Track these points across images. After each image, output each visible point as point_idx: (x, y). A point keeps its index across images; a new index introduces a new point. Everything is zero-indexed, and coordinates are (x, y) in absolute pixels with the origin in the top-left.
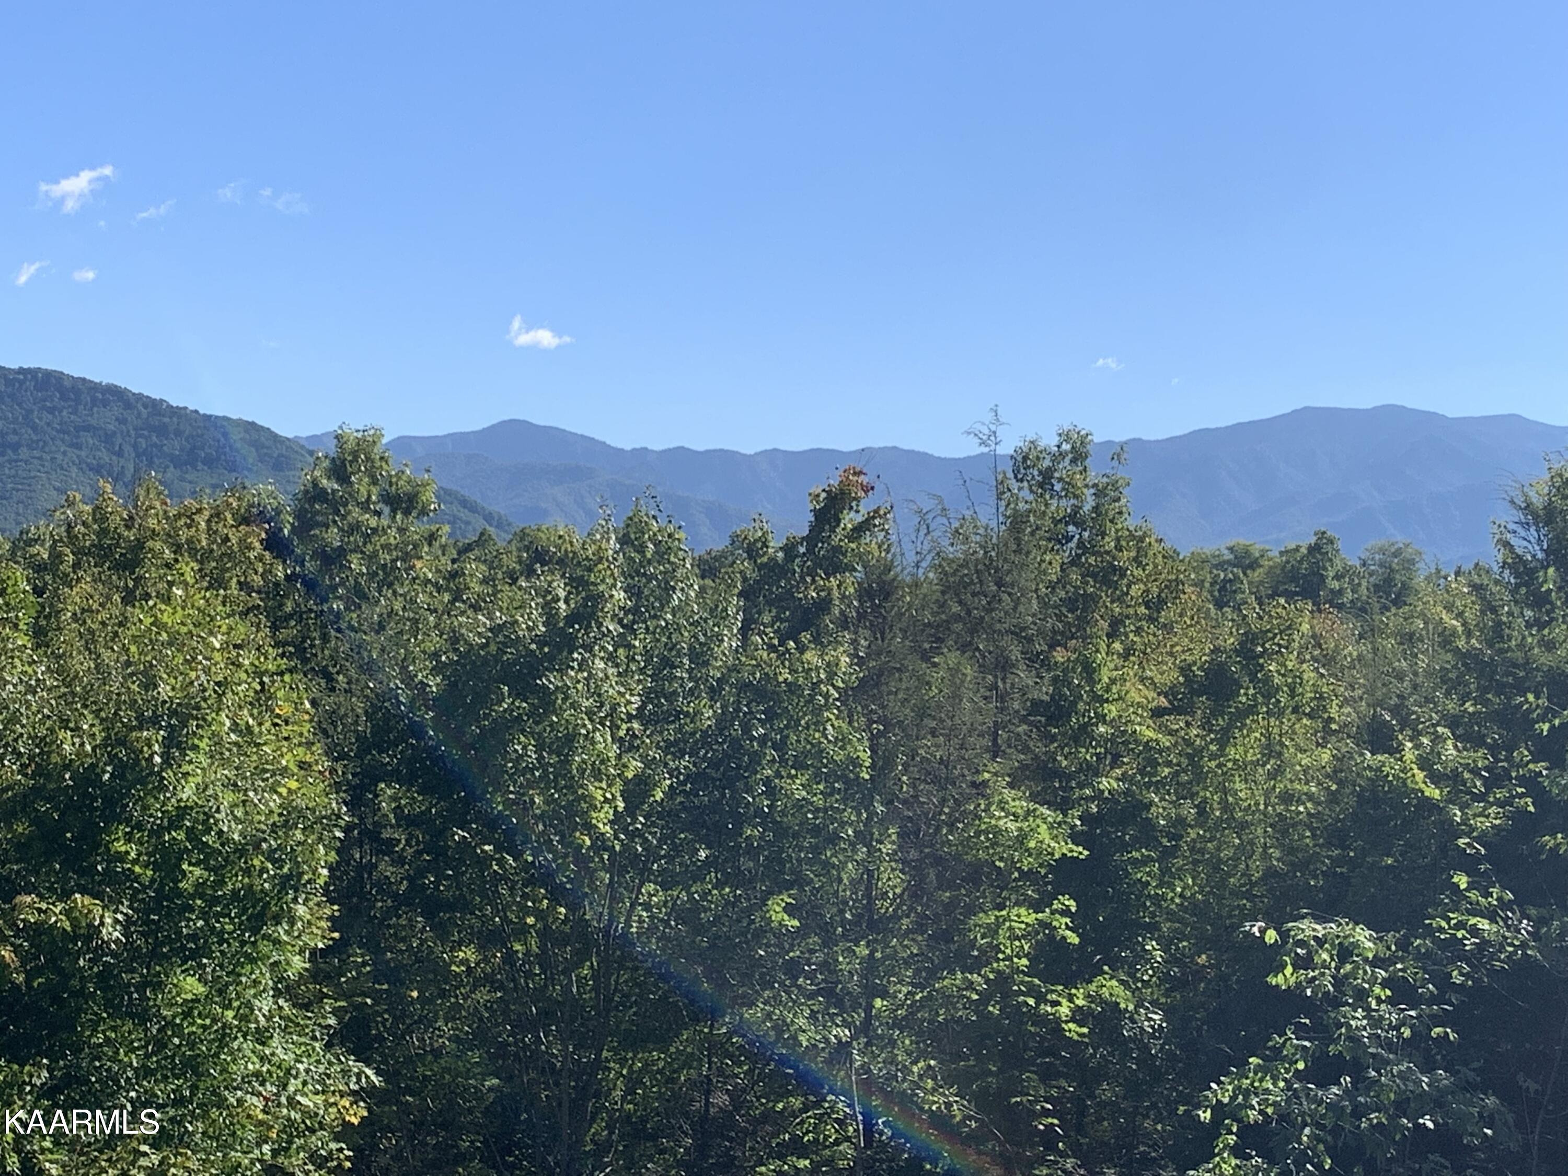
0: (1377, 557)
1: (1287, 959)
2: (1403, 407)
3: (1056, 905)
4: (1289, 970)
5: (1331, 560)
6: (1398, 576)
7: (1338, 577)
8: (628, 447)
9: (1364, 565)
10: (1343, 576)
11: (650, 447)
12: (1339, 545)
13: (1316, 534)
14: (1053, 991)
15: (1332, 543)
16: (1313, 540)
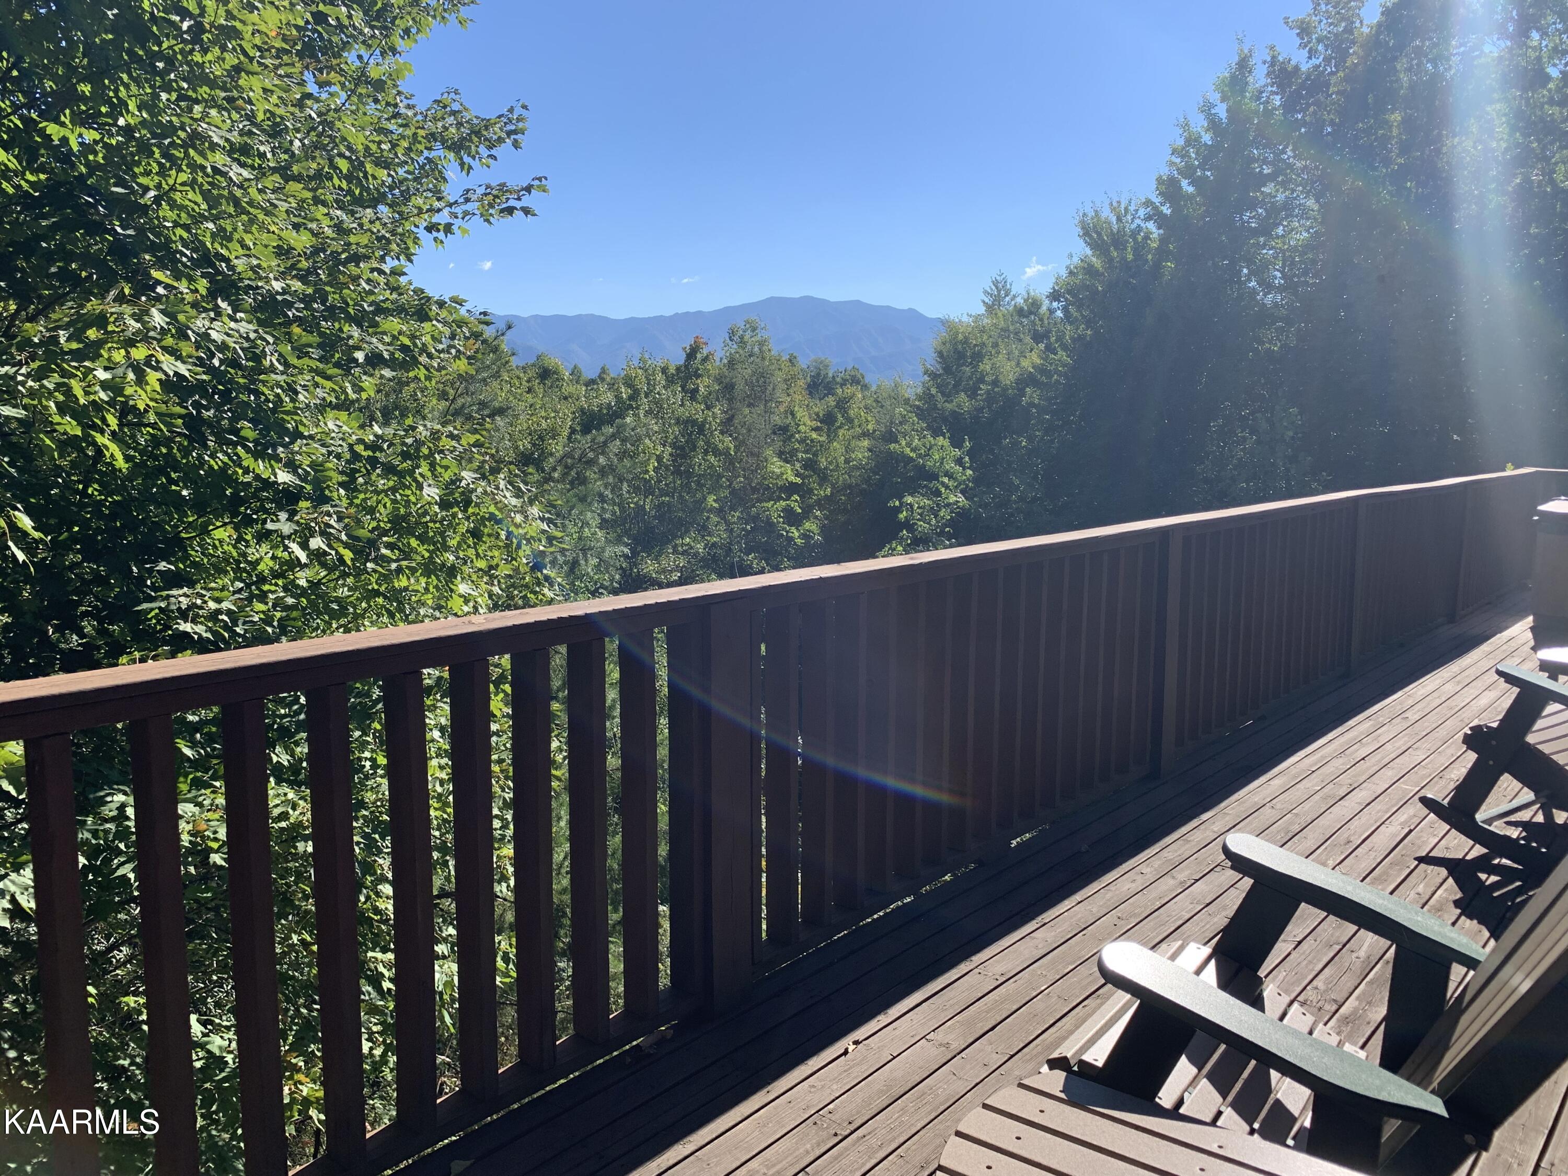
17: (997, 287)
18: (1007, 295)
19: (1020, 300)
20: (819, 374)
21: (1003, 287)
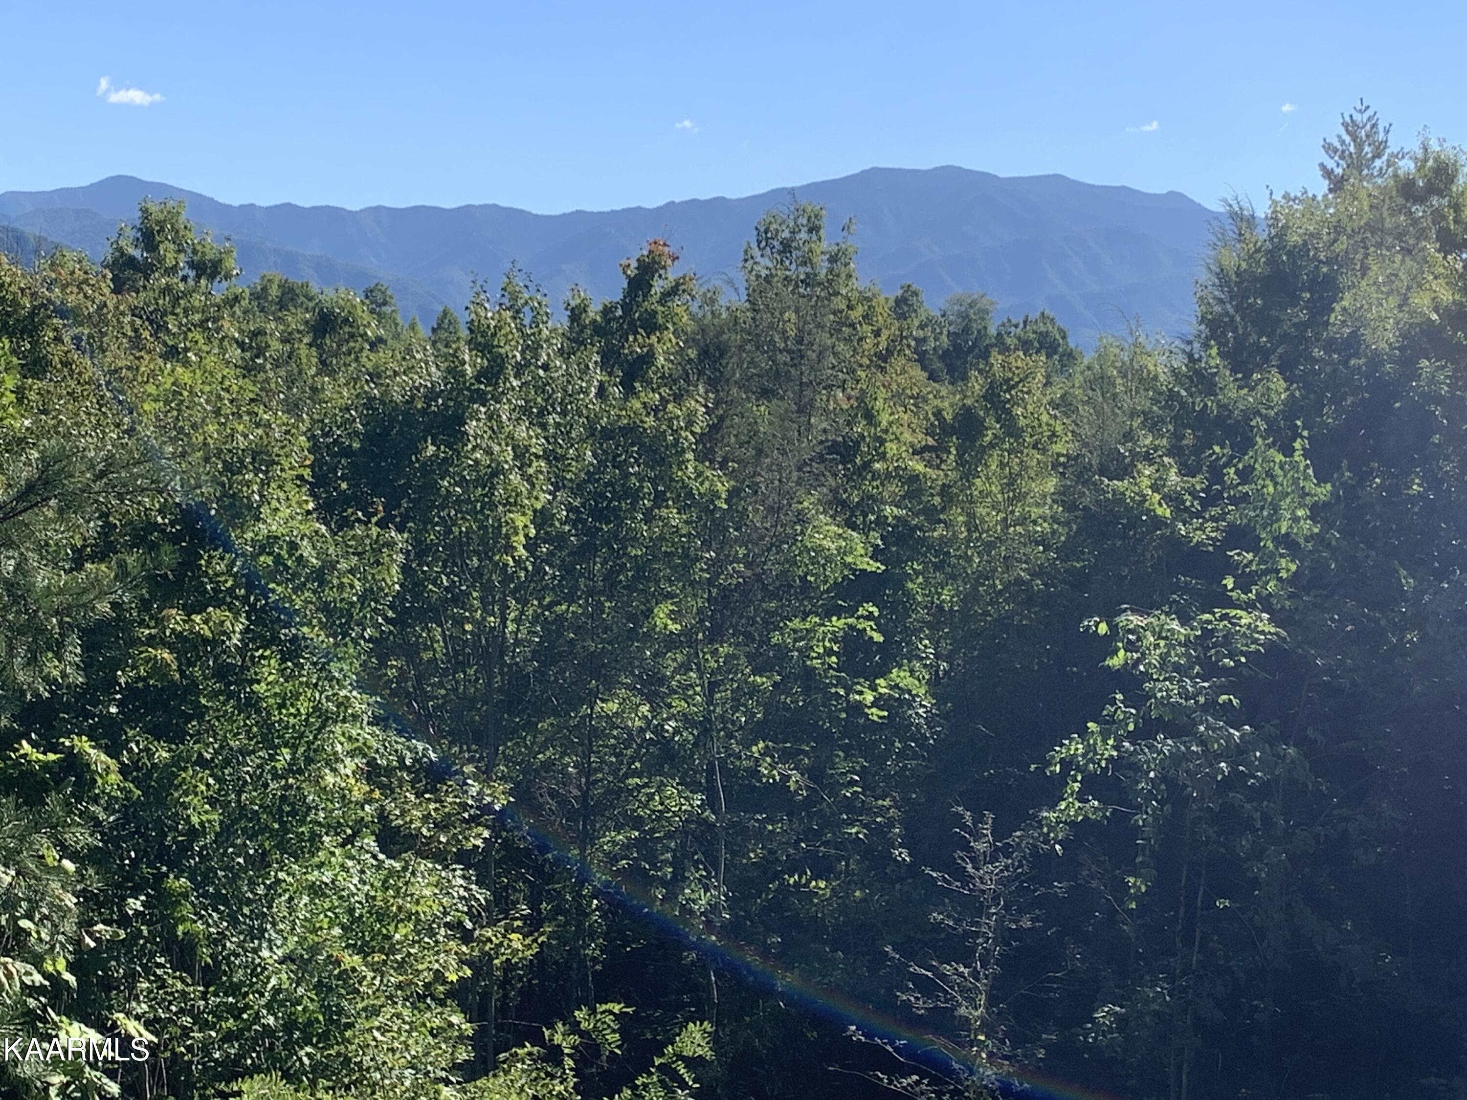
0: (956, 308)
1: (1120, 645)
2: (960, 168)
3: (861, 611)
4: (1121, 653)
5: (916, 311)
6: (975, 325)
7: (922, 327)
8: (236, 204)
9: (943, 316)
10: (926, 325)
11: (257, 203)
12: (923, 297)
13: (902, 288)
14: (858, 683)
15: (917, 295)
16: (900, 293)
17: (1354, 138)
18: (1378, 156)
19: (1407, 166)
20: (966, 330)
21: (1368, 136)
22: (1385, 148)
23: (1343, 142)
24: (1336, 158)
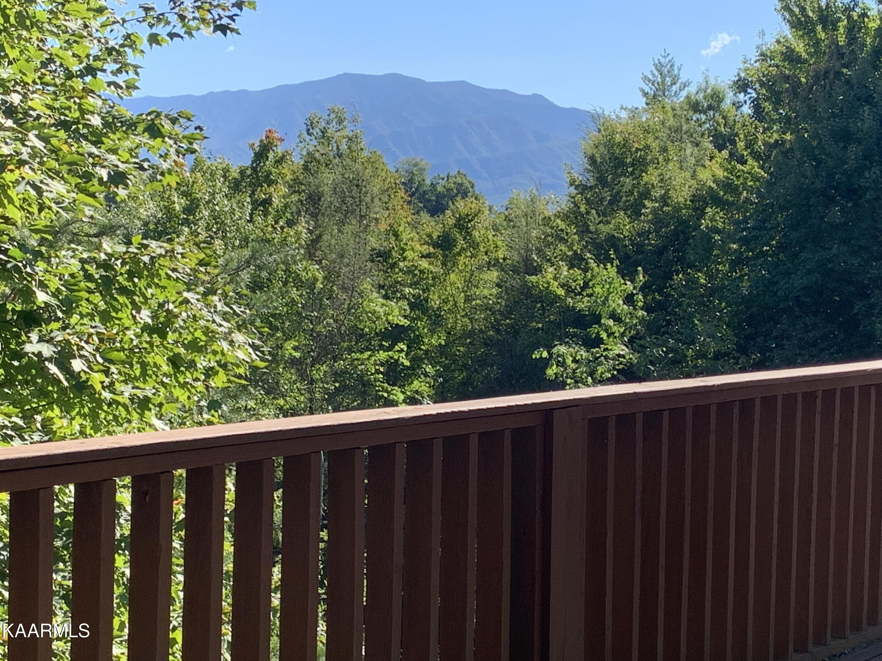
0: (405, 167)
1: (554, 363)
3: (396, 348)
4: (554, 367)
6: (416, 178)
17: (661, 73)
18: (674, 83)
19: (693, 90)
20: (411, 181)
21: (669, 72)
22: (678, 79)
23: (654, 75)
24: (650, 85)
